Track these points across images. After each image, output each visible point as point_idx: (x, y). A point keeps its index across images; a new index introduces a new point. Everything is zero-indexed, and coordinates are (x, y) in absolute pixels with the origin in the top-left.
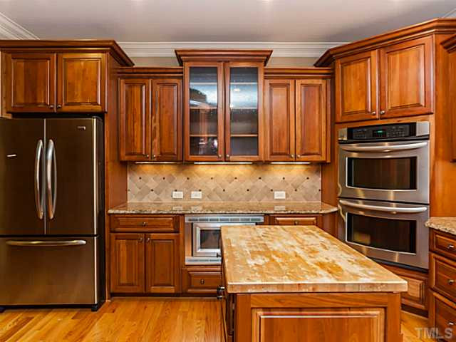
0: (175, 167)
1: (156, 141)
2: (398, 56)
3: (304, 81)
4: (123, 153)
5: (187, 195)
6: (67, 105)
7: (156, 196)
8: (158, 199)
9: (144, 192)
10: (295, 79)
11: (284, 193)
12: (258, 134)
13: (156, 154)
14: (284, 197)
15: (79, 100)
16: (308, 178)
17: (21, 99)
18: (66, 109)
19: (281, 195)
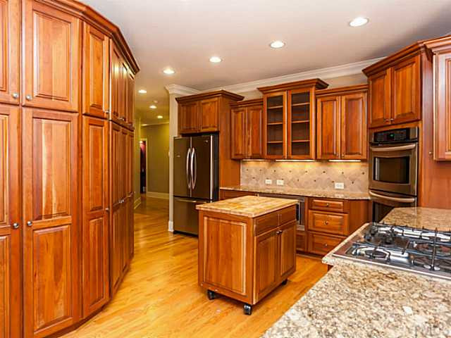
0: (268, 163)
1: (250, 147)
2: (401, 72)
3: (347, 97)
4: (233, 154)
5: (274, 182)
6: (203, 128)
7: (256, 182)
8: (257, 184)
9: (250, 179)
10: (341, 95)
11: (342, 184)
12: (309, 139)
13: (250, 154)
14: (343, 188)
15: (208, 125)
16: (363, 173)
17: (185, 127)
18: (202, 131)
19: (341, 186)
